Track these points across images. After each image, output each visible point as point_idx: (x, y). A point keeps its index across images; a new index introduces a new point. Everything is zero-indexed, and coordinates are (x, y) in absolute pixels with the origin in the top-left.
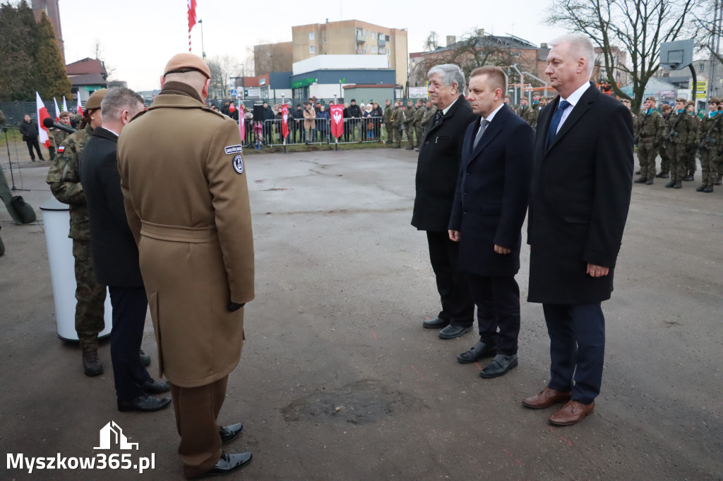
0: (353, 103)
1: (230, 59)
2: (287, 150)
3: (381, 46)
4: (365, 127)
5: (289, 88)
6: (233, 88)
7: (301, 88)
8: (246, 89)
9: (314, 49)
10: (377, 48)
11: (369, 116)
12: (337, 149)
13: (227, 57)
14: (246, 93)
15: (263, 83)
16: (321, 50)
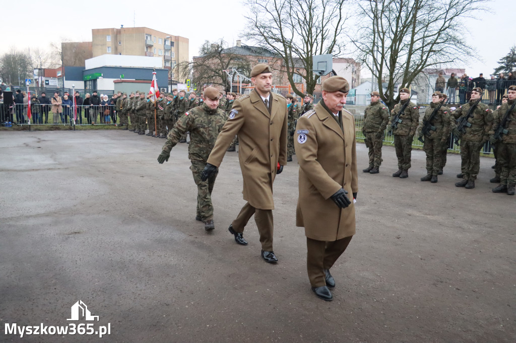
0: (95, 94)
1: (40, 53)
2: (32, 129)
3: (166, 50)
4: (103, 113)
5: (82, 80)
6: (36, 77)
7: (91, 80)
8: (47, 79)
9: (110, 49)
10: (163, 51)
11: (106, 104)
12: (75, 130)
13: (38, 51)
14: (47, 82)
15: (60, 75)
16: (117, 51)
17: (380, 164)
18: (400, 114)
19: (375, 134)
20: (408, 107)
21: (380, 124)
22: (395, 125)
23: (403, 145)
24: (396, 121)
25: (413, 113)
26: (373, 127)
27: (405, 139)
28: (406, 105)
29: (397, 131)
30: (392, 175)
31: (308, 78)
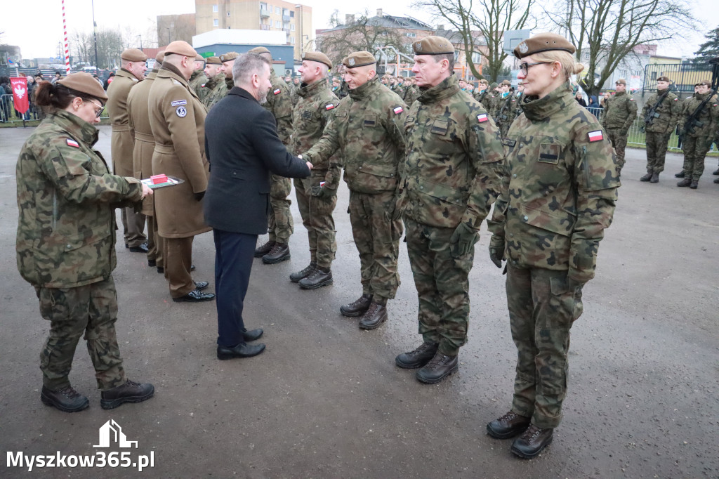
3: (284, 22)
9: (217, 22)
10: (281, 23)
16: (225, 24)
17: (622, 166)
18: (657, 106)
19: (619, 130)
20: (668, 99)
21: (626, 119)
22: (650, 120)
23: (658, 144)
24: (652, 114)
25: (674, 105)
26: (617, 122)
27: (661, 137)
28: (665, 96)
29: (652, 127)
30: (639, 179)
31: (492, 59)
